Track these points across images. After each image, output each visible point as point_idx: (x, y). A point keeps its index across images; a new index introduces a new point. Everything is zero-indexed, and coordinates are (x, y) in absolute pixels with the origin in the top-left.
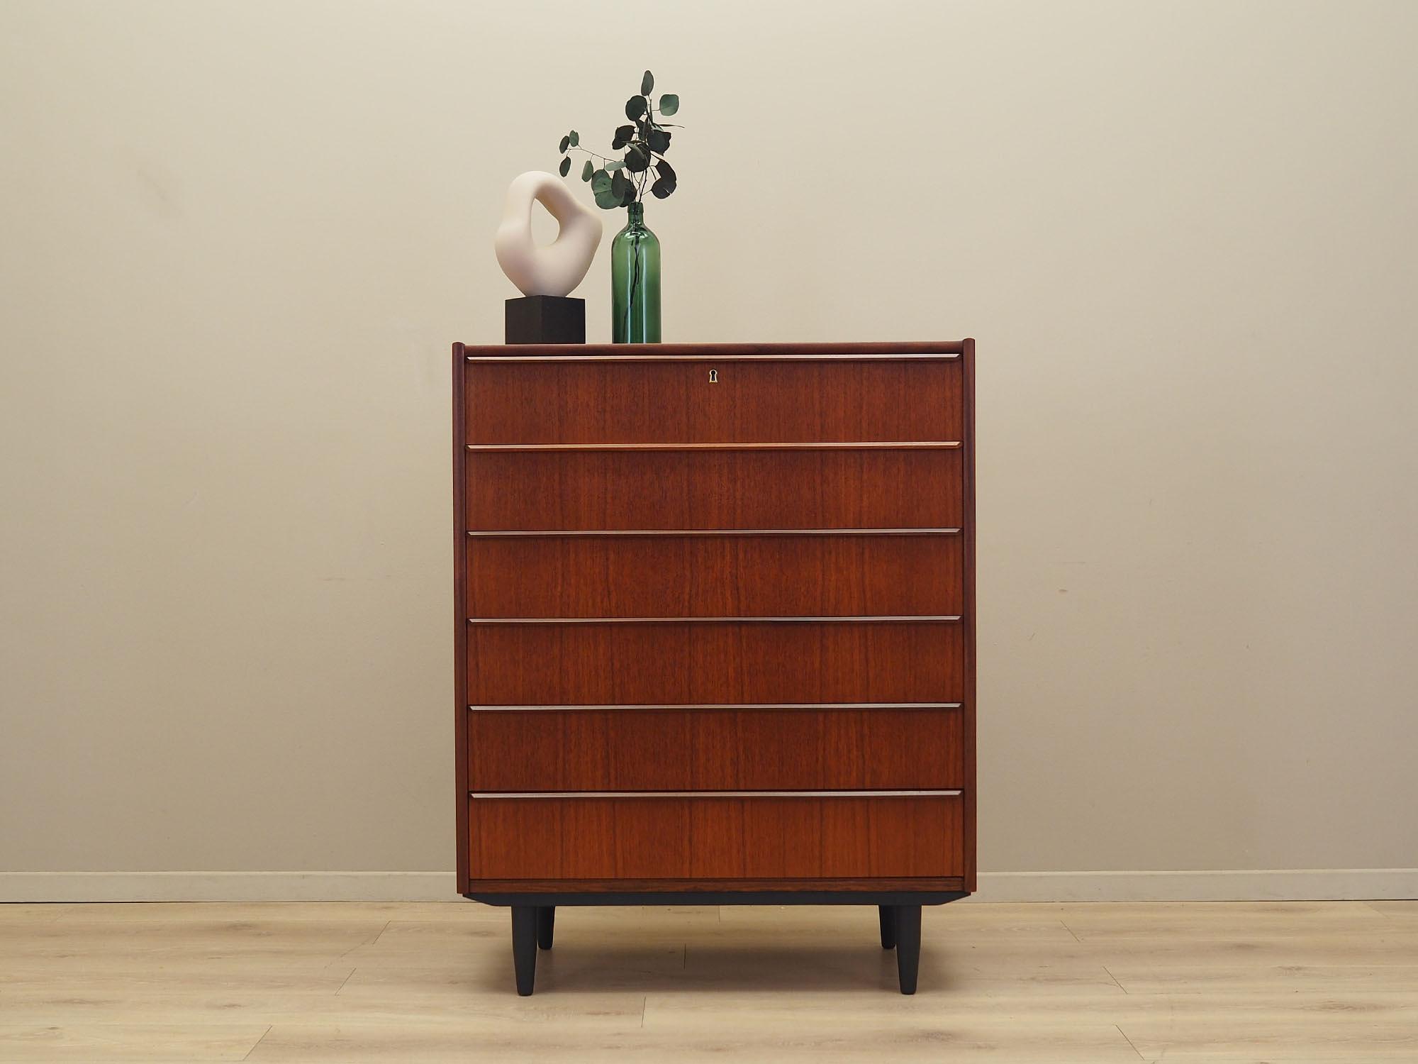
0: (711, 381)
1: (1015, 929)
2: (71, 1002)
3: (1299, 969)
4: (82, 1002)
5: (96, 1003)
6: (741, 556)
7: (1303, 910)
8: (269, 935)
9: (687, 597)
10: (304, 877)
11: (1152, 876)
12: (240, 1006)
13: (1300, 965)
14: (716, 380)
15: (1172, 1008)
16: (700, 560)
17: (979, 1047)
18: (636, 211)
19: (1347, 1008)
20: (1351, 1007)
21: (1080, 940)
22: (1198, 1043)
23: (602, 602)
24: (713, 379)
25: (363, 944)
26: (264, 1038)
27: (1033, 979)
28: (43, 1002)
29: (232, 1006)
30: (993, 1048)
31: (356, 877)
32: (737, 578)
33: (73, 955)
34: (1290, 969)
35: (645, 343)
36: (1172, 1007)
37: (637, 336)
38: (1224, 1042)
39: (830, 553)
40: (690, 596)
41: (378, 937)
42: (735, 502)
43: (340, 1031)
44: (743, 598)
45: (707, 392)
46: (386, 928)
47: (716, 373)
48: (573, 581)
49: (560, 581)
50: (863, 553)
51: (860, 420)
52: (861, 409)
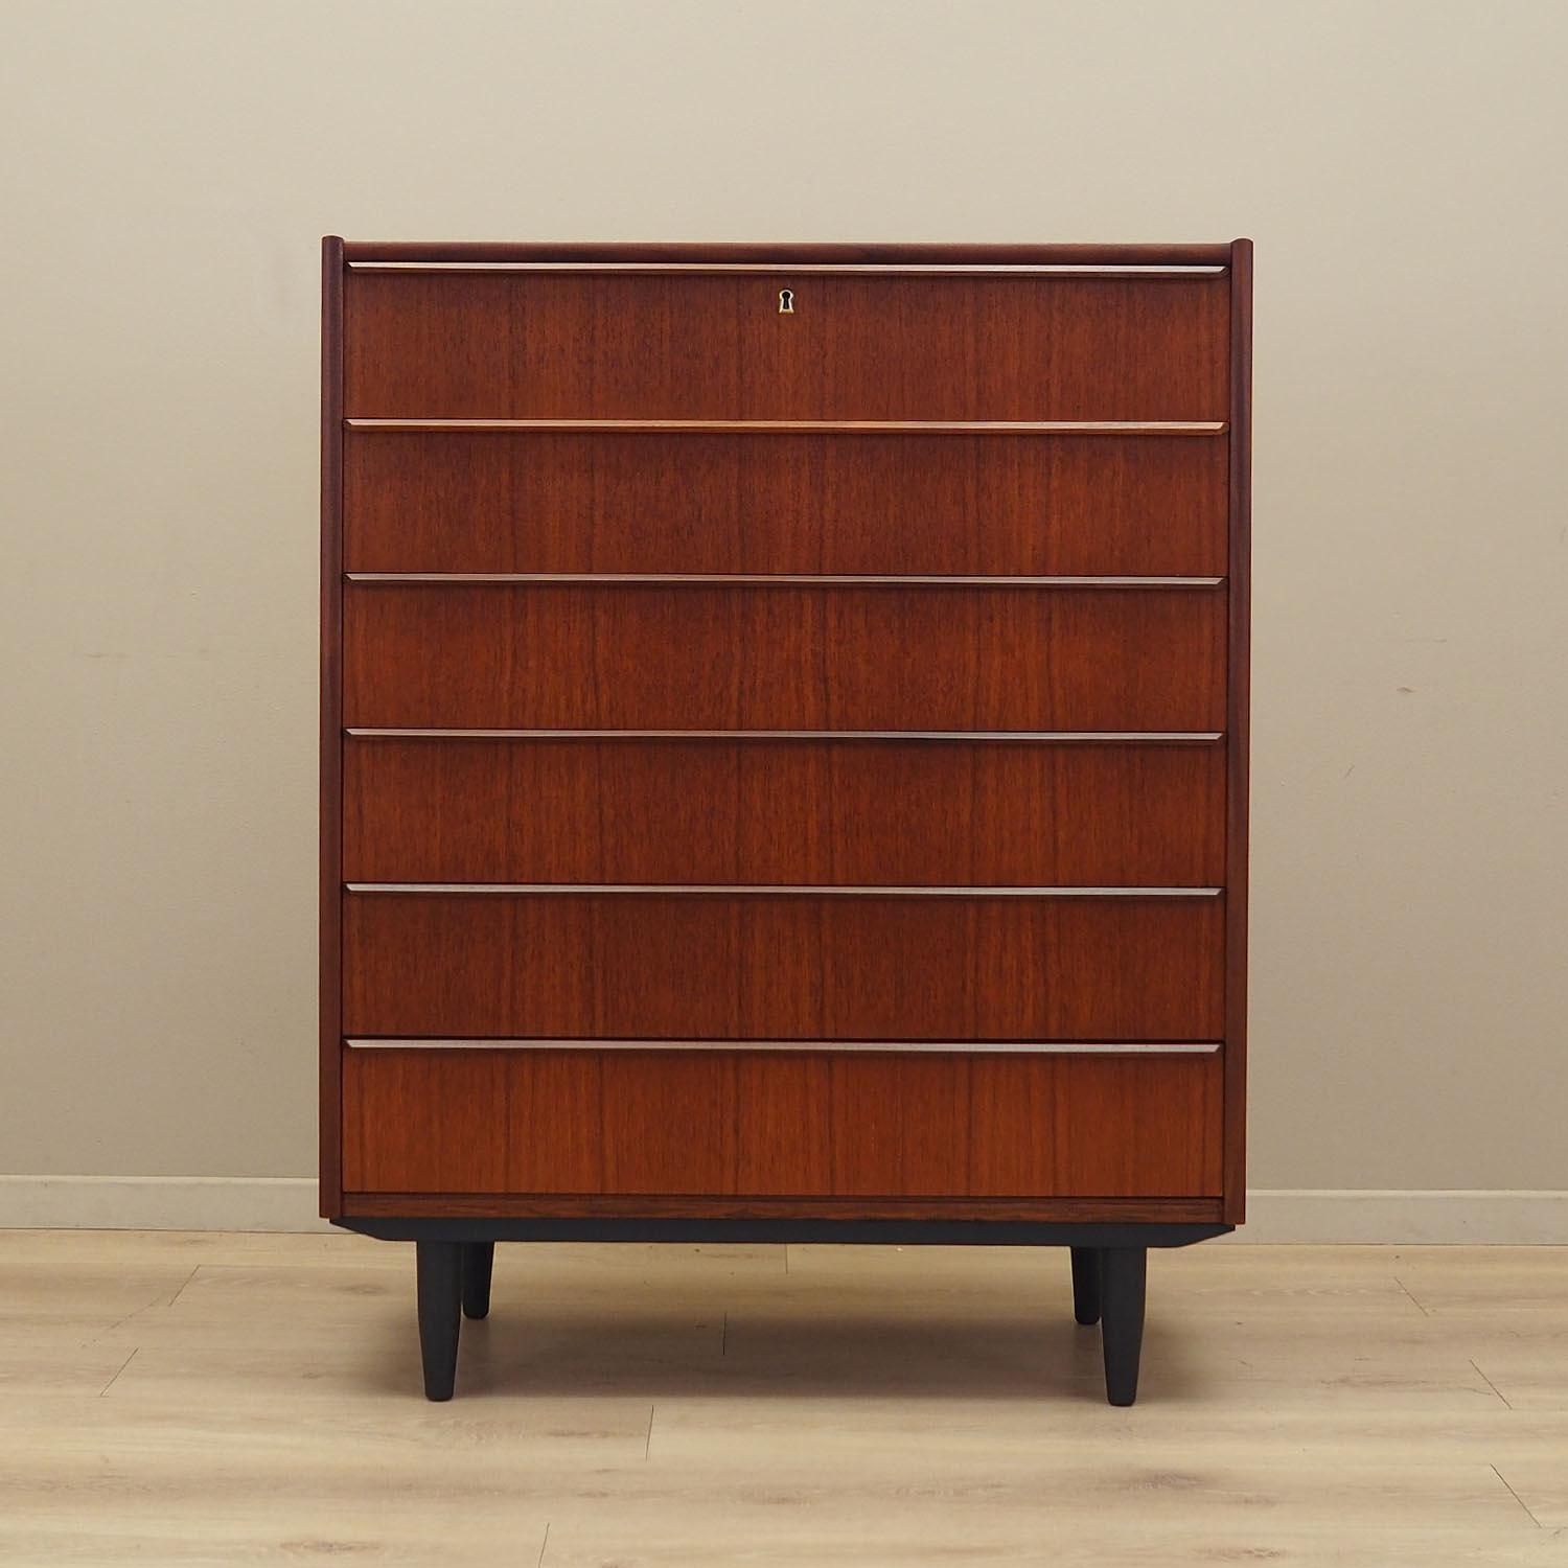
0: (781, 309)
1: (1312, 1292)
6: (832, 623)
9: (735, 694)
14: (791, 309)
16: (758, 629)
17: (1247, 1501)
21: (1429, 1312)
23: (584, 704)
24: (786, 306)
25: (151, 1305)
27: (1344, 1381)
32: (824, 661)
39: (991, 619)
40: (741, 693)
41: (179, 1293)
42: (822, 526)
43: (107, 1461)
44: (834, 698)
45: (775, 329)
46: (192, 1277)
47: (792, 295)
48: (532, 664)
49: (509, 662)
50: (1049, 619)
51: (1047, 381)
52: (1049, 362)
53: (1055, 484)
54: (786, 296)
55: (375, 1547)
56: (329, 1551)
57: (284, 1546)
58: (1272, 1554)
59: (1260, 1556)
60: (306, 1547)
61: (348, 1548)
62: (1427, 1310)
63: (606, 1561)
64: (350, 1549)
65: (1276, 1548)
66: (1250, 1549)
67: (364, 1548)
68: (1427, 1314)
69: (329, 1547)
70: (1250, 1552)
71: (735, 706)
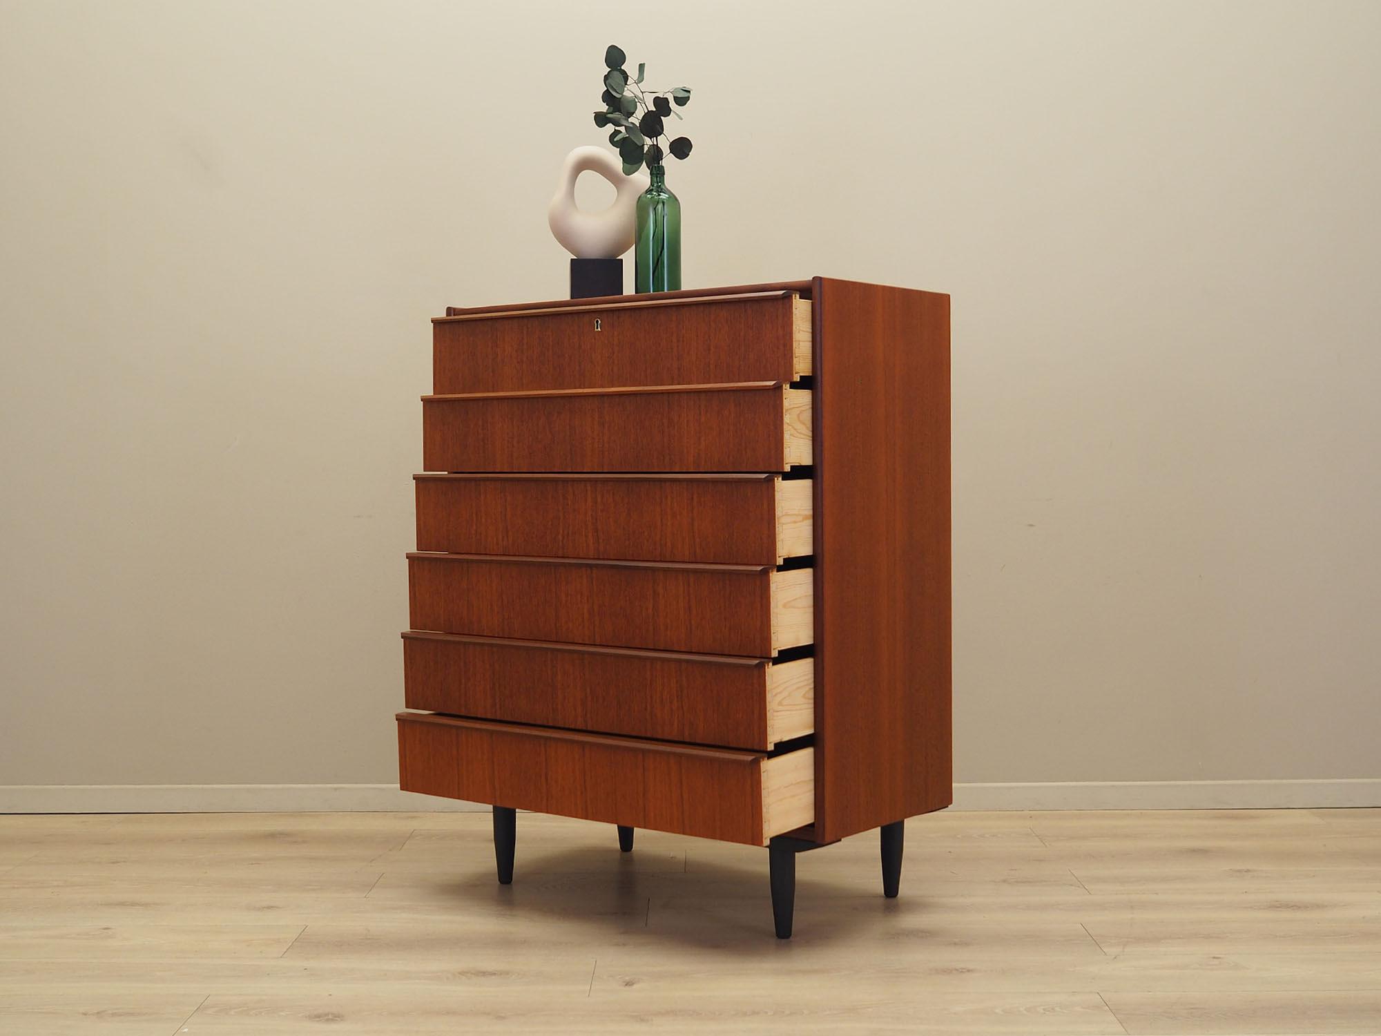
0: (596, 330)
1: (987, 836)
2: (122, 904)
3: (1248, 871)
4: (133, 904)
5: (146, 905)
7: (1252, 817)
8: (304, 842)
9: (560, 537)
10: (336, 789)
11: (1113, 786)
12: (277, 907)
13: (1249, 868)
14: (599, 329)
15: (1132, 907)
17: (955, 944)
18: (658, 173)
20: (1296, 906)
23: (503, 541)
24: (597, 328)
25: (390, 850)
26: (300, 937)
27: (1004, 881)
28: (98, 905)
29: (269, 908)
30: (966, 944)
31: (383, 790)
32: (596, 519)
33: (124, 862)
34: (1239, 871)
35: (651, 291)
37: (658, 284)
38: (1179, 938)
40: (563, 537)
41: (404, 843)
42: (603, 446)
43: (369, 931)
44: (601, 541)
45: (593, 340)
46: (412, 836)
47: (600, 322)
48: (483, 520)
50: (691, 499)
51: (709, 362)
52: (709, 350)
53: (703, 419)
54: (597, 322)
55: (507, 973)
56: (484, 976)
57: (460, 973)
58: (969, 971)
59: (962, 972)
60: (472, 974)
62: (1046, 844)
63: (627, 978)
64: (495, 974)
65: (970, 966)
66: (957, 968)
67: (501, 974)
68: (1046, 846)
69: (484, 974)
70: (957, 970)
71: (561, 544)
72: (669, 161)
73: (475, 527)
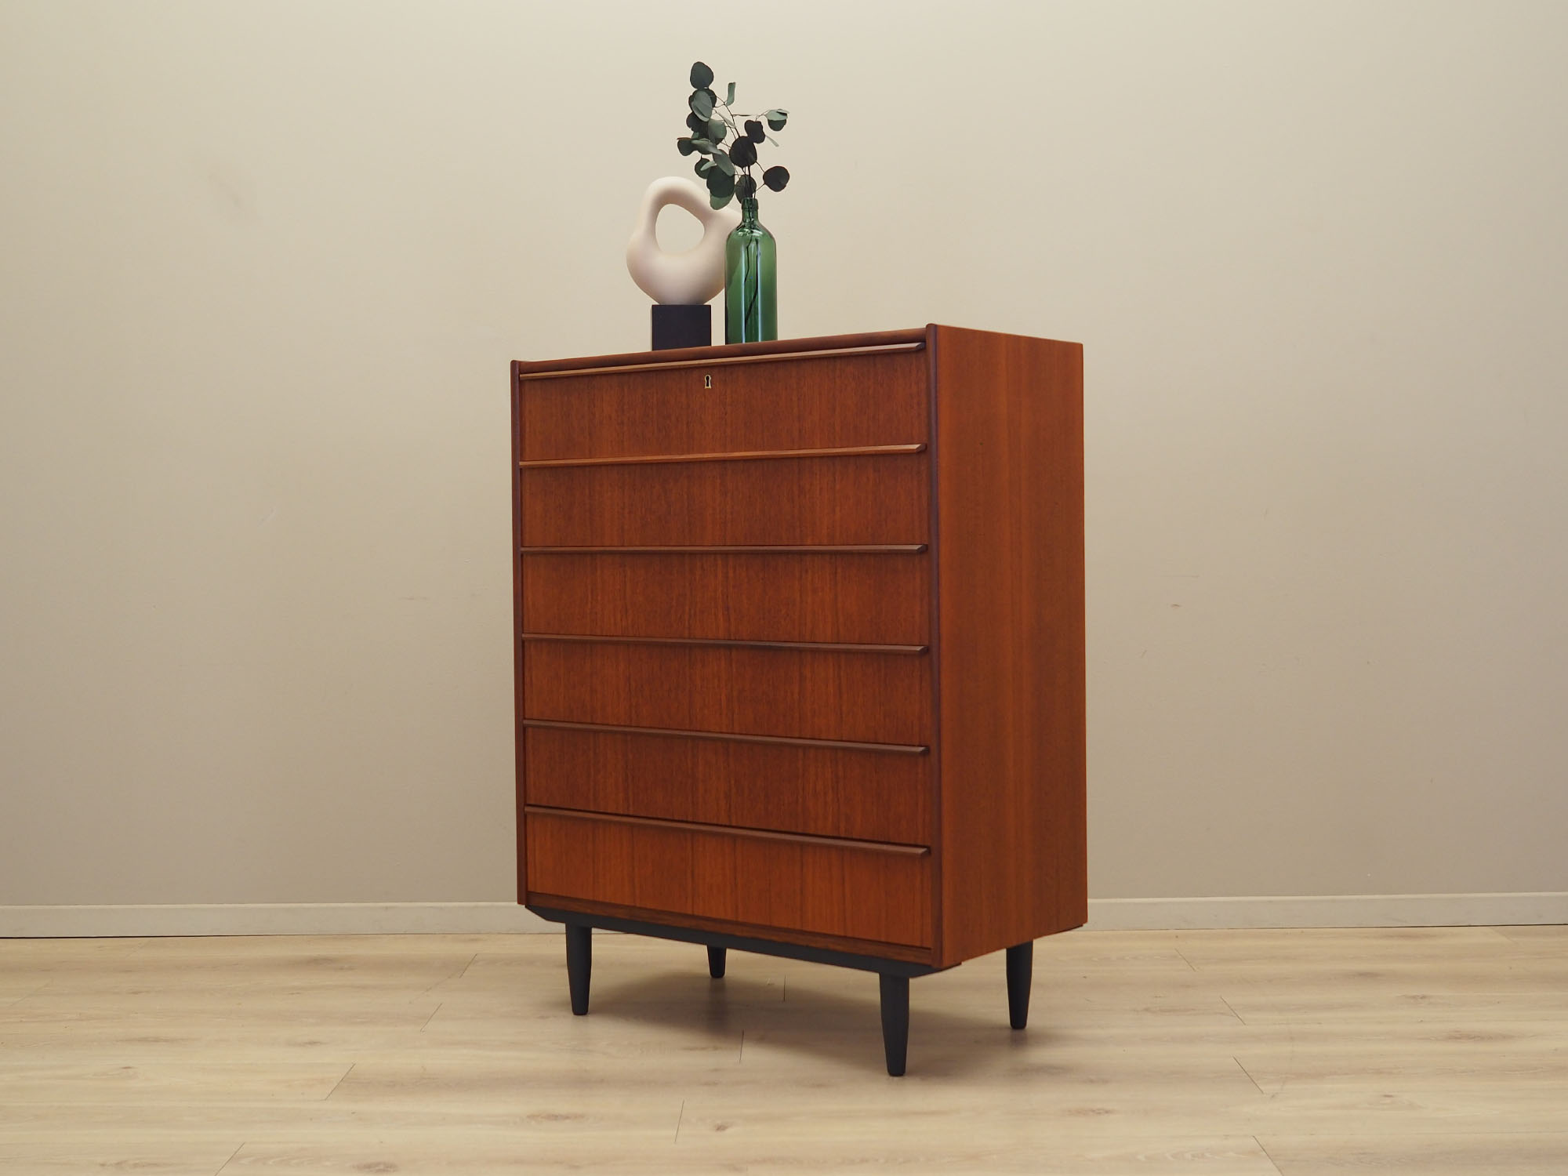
0: (706, 387)
1: (1127, 958)
2: (144, 1040)
3: (1423, 997)
4: (157, 1040)
5: (171, 1041)
7: (1428, 936)
8: (351, 969)
9: (686, 616)
10: (387, 908)
11: (1270, 902)
12: (321, 1043)
13: (1425, 993)
14: (710, 387)
17: (1092, 1081)
18: (750, 207)
19: (1474, 1038)
20: (1479, 1037)
21: (1195, 968)
22: (1318, 1075)
24: (708, 385)
25: (449, 978)
26: (347, 1076)
27: (1147, 1010)
28: (117, 1041)
29: (313, 1043)
30: (1105, 1082)
32: (727, 598)
33: (147, 992)
34: (1414, 997)
35: (744, 342)
36: (1291, 1038)
37: (751, 335)
38: (1346, 1074)
39: (807, 571)
40: (690, 617)
41: (465, 969)
42: (726, 516)
43: (425, 1069)
45: (703, 399)
46: (473, 961)
47: (710, 378)
48: (599, 598)
49: (590, 599)
50: (836, 573)
53: (838, 487)
54: (708, 378)
55: (582, 1116)
56: (556, 1119)
57: (529, 1117)
58: (1107, 1112)
59: (1099, 1113)
60: (542, 1117)
61: (567, 1117)
63: (718, 1122)
65: (1109, 1107)
66: (1094, 1109)
67: (576, 1118)
69: (556, 1117)
70: (1093, 1111)
71: (687, 624)
72: (763, 193)
73: (589, 605)
